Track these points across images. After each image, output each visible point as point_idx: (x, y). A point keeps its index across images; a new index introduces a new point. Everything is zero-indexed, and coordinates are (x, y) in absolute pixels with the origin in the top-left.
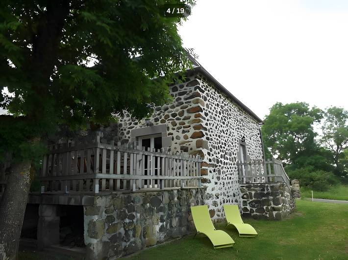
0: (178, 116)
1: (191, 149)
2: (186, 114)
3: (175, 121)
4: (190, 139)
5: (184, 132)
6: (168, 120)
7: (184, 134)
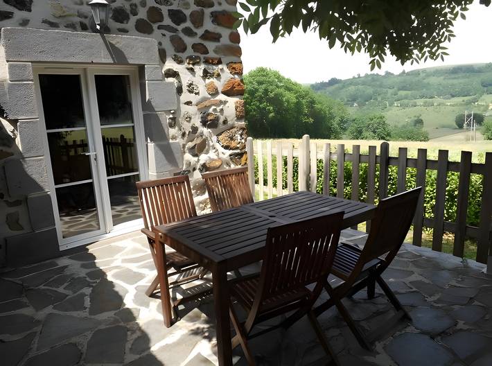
0: (188, 24)
1: (225, 122)
2: (209, 25)
3: (182, 35)
4: (222, 97)
5: (206, 74)
6: (159, 28)
7: (208, 81)
